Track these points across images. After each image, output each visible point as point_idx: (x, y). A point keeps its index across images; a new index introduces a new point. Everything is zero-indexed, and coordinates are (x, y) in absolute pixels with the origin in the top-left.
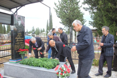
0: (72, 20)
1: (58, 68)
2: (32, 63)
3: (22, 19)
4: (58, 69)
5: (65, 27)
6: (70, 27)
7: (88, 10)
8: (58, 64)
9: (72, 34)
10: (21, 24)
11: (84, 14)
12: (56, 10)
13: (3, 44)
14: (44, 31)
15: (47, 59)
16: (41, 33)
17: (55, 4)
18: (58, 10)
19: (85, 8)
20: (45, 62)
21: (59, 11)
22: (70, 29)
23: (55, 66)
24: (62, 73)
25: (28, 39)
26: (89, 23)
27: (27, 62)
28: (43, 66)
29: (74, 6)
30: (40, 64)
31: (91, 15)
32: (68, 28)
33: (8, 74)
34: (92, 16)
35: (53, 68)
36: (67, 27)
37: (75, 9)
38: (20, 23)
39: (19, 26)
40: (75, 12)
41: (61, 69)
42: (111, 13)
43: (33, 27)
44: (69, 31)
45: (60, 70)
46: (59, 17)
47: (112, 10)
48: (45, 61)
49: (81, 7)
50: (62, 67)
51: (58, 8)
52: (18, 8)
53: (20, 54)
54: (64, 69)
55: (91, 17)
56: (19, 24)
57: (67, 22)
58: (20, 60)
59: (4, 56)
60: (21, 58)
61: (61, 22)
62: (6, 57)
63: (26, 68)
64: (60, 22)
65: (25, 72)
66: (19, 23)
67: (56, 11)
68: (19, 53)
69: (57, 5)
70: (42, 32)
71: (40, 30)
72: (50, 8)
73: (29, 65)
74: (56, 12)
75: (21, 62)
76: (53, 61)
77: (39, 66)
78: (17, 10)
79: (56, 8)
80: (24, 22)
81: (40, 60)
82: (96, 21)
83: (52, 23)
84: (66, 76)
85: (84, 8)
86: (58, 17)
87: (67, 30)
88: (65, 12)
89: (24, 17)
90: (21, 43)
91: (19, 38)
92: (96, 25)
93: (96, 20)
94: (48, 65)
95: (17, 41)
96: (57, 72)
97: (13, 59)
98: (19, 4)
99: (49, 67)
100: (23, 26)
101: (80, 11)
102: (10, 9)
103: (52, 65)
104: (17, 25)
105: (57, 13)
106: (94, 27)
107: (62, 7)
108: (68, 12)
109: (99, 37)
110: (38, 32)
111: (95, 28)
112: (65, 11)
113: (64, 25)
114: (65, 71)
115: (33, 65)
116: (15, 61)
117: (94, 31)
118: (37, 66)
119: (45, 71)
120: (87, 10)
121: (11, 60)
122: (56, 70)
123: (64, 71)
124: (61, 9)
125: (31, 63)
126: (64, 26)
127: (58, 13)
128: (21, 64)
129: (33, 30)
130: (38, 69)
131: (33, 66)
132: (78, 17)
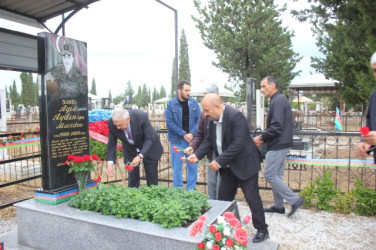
0: (252, 55)
1: (201, 225)
2: (112, 203)
3: (76, 49)
4: (204, 228)
5: (232, 79)
6: (249, 79)
7: (309, 19)
8: (204, 210)
9: (255, 103)
10: (74, 67)
11: (293, 35)
12: (201, 23)
13: (19, 139)
14: (163, 94)
15: (165, 191)
16: (154, 99)
17: (197, 5)
18: (207, 21)
19: (299, 11)
20: (157, 202)
21: (207, 25)
22: (248, 87)
23: (193, 216)
24: (218, 245)
25: (105, 119)
26: (313, 66)
27: (92, 200)
28: (151, 218)
29: (261, 8)
30: (138, 209)
31: (316, 36)
32: (241, 82)
33: (31, 243)
34: (321, 40)
35: (185, 224)
36: (237, 78)
37: (263, 17)
38: (69, 63)
39: (67, 76)
40: (262, 29)
41: (212, 229)
43: (129, 84)
44: (244, 92)
45: (209, 236)
46: (211, 47)
48: (158, 198)
49: (284, 10)
50: (216, 222)
51: (206, 15)
53: (70, 171)
54: (227, 232)
55: (318, 45)
56: (68, 68)
57: (237, 61)
58: (70, 194)
59: (25, 177)
60: (77, 187)
61: (217, 62)
62: (32, 182)
63: (89, 223)
64: (214, 64)
65: (86, 236)
66: (67, 63)
67: (201, 27)
68: (68, 167)
69: (202, 7)
70: (156, 97)
71: (152, 91)
72: (176, 11)
73: (99, 211)
74: (198, 30)
75: (74, 200)
76: (188, 197)
77: (137, 218)
78: (65, 21)
79: (198, 16)
80: (86, 62)
81: (140, 195)
82: (337, 58)
83: (188, 67)
85: (294, 13)
86: (206, 45)
87: (238, 89)
88: (229, 29)
89: (86, 44)
90: (74, 133)
91: (66, 118)
92: (338, 71)
93: (337, 54)
94: (166, 213)
95: (61, 126)
96: (198, 239)
97: (47, 189)
99: (170, 222)
100: (80, 75)
101: (280, 23)
102: (40, 20)
103: (182, 213)
104: (59, 70)
105: (203, 35)
106: (327, 78)
107: (218, 12)
108: (238, 30)
109: (346, 110)
110: (145, 99)
111: (331, 82)
112: (231, 25)
113: (228, 71)
115: (114, 211)
116: (53, 198)
117: (328, 92)
118: (129, 217)
120: (305, 19)
121: (40, 192)
122: (193, 234)
123: (226, 237)
124: (215, 20)
125: (107, 206)
126: (228, 75)
127: (205, 32)
128: (73, 206)
129: (130, 93)
130: (130, 229)
131: (114, 214)
132: (274, 45)
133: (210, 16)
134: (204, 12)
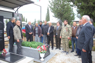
0: (62, 14)
2: (25, 44)
12: (50, 7)
24: (41, 50)
30: (29, 45)
37: (65, 5)
42: (85, 10)
46: (52, 12)
47: (85, 7)
52: (18, 7)
64: (53, 16)
77: (29, 47)
78: (18, 9)
84: (43, 53)
94: (34, 46)
98: (18, 5)
100: (20, 20)
102: (13, 8)
112: (57, 7)
114: (43, 49)
118: (28, 46)
119: (32, 49)
129: (35, 22)
131: (25, 46)
133: (52, 5)
134: (51, 4)
